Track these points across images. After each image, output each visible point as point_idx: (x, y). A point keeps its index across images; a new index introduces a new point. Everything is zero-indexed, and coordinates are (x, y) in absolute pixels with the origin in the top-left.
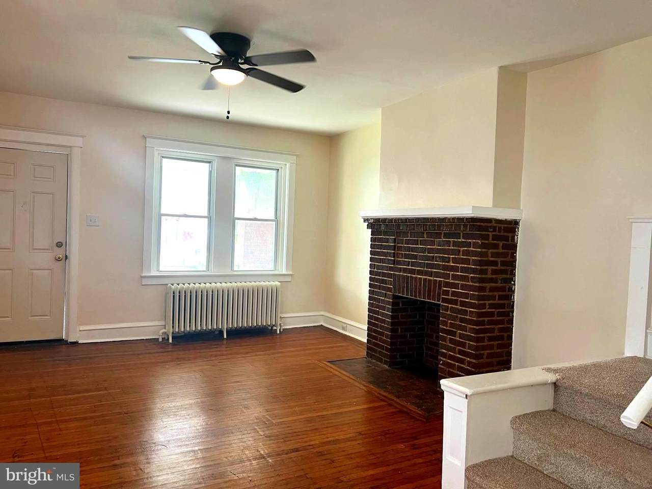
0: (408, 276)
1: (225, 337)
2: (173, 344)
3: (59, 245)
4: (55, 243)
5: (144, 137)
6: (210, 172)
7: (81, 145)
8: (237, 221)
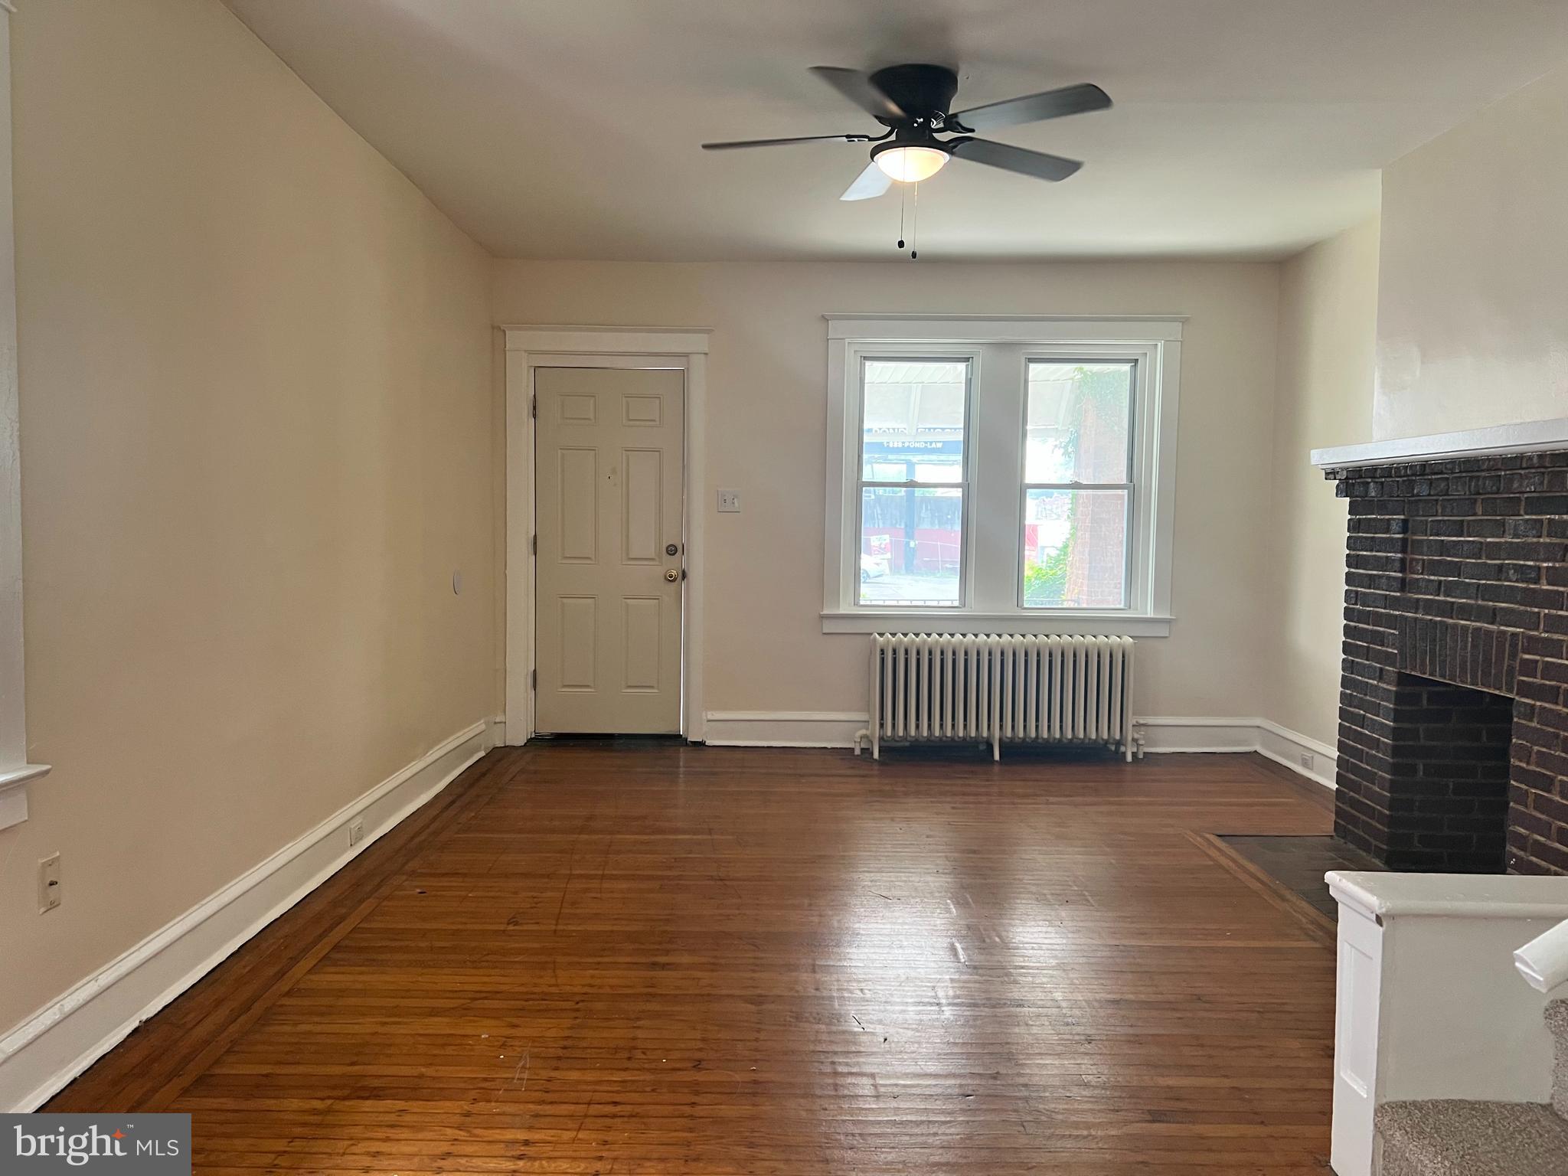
0: (1436, 622)
1: (997, 757)
2: (881, 762)
3: (672, 550)
4: (665, 546)
5: (825, 319)
6: (969, 382)
7: (706, 350)
8: (1030, 491)
